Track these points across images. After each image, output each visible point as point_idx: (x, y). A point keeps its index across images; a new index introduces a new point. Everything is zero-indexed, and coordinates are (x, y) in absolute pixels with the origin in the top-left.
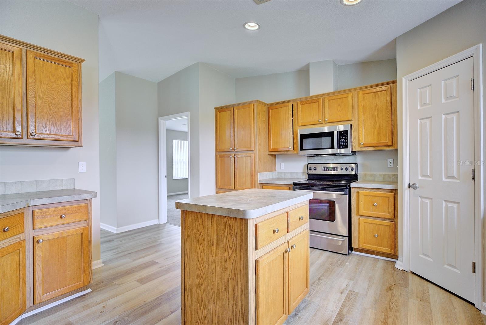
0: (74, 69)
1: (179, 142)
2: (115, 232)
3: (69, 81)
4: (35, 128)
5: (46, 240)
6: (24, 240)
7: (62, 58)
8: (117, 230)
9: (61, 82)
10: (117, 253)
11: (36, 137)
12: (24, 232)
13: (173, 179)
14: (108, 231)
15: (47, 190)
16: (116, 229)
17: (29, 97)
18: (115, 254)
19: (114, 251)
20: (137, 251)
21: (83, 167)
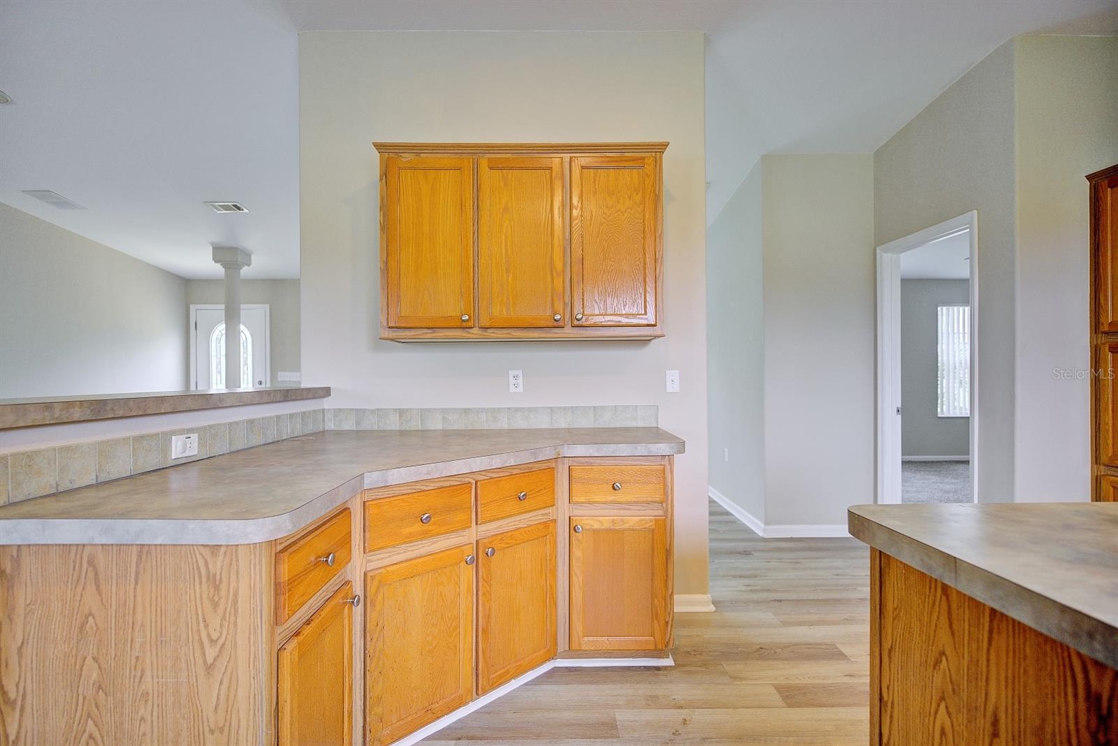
0: (648, 169)
1: (964, 310)
2: (761, 534)
3: (638, 198)
4: (583, 304)
5: (589, 530)
6: (554, 521)
7: (626, 154)
8: (764, 530)
9: (624, 204)
10: (750, 588)
11: (583, 322)
12: (554, 505)
13: (939, 416)
14: (747, 526)
15: (611, 426)
16: (763, 526)
17: (573, 246)
18: (745, 591)
19: (746, 581)
20: (798, 601)
21: (673, 381)
